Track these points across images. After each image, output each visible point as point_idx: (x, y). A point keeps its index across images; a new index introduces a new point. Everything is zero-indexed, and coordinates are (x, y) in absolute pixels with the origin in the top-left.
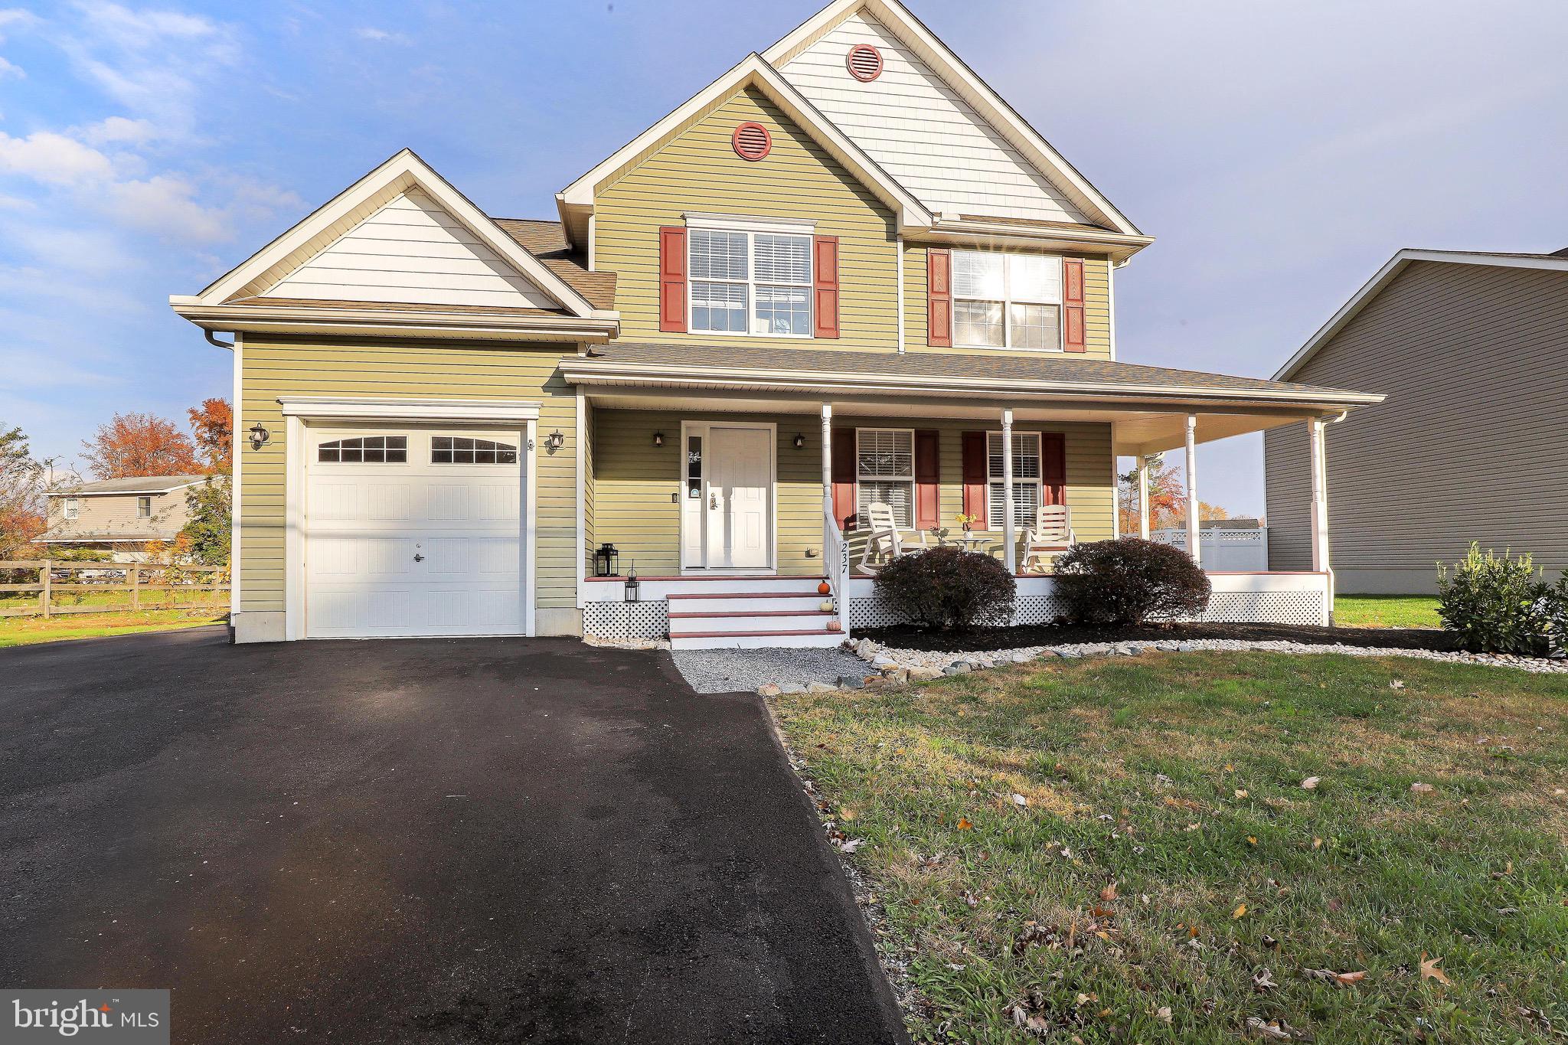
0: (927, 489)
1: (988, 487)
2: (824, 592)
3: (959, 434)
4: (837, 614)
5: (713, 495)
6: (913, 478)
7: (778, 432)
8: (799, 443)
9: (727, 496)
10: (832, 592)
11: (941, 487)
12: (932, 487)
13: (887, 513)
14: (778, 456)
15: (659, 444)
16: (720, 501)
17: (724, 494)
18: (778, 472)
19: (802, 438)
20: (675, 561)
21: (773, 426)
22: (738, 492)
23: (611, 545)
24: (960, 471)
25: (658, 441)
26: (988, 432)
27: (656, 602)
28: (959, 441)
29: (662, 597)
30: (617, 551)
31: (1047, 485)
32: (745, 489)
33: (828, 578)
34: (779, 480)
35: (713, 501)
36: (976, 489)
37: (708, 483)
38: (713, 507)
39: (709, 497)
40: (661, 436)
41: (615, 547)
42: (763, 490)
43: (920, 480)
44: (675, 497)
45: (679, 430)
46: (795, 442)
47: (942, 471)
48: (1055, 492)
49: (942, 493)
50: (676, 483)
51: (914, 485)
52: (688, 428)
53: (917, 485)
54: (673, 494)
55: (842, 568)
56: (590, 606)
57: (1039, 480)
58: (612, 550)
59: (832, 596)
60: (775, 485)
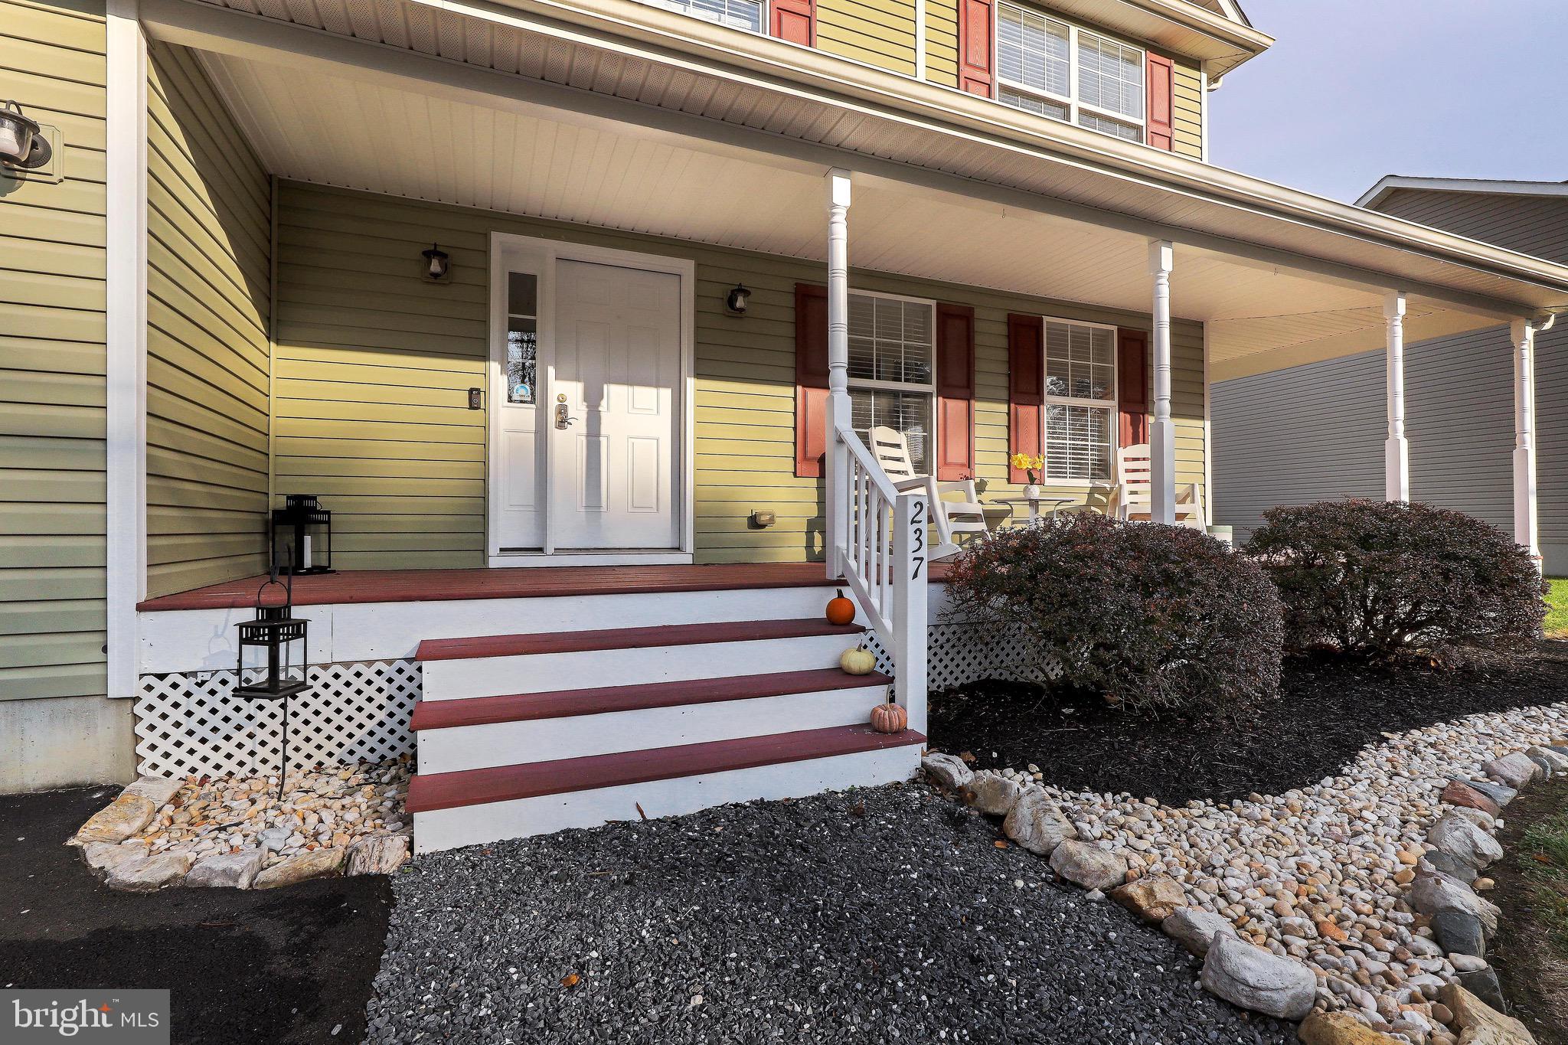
0: (956, 406)
1: (1044, 409)
2: (838, 621)
3: (1003, 317)
4: (891, 680)
5: (561, 399)
6: (931, 388)
7: (698, 280)
8: (740, 303)
9: (593, 400)
10: (860, 618)
11: (977, 405)
12: (961, 405)
13: (898, 446)
14: (697, 328)
15: (435, 275)
16: (578, 411)
17: (586, 398)
18: (698, 359)
19: (746, 293)
20: (475, 536)
21: (687, 267)
22: (616, 395)
23: (314, 498)
24: (1003, 381)
25: (435, 266)
26: (1046, 319)
27: (389, 662)
28: (1003, 329)
29: (409, 648)
30: (328, 513)
31: (1125, 412)
32: (630, 388)
33: (845, 583)
34: (698, 375)
35: (562, 410)
36: (1027, 412)
37: (551, 371)
38: (562, 423)
39: (553, 404)
40: (442, 256)
41: (323, 503)
42: (666, 394)
43: (946, 390)
44: (475, 398)
45: (486, 252)
46: (731, 302)
47: (979, 379)
48: (1135, 424)
49: (978, 418)
50: (477, 366)
51: (934, 399)
52: (508, 252)
53: (941, 399)
54: (471, 391)
55: (912, 566)
56: (162, 687)
57: (1112, 404)
58: (314, 510)
59: (862, 629)
60: (691, 383)
